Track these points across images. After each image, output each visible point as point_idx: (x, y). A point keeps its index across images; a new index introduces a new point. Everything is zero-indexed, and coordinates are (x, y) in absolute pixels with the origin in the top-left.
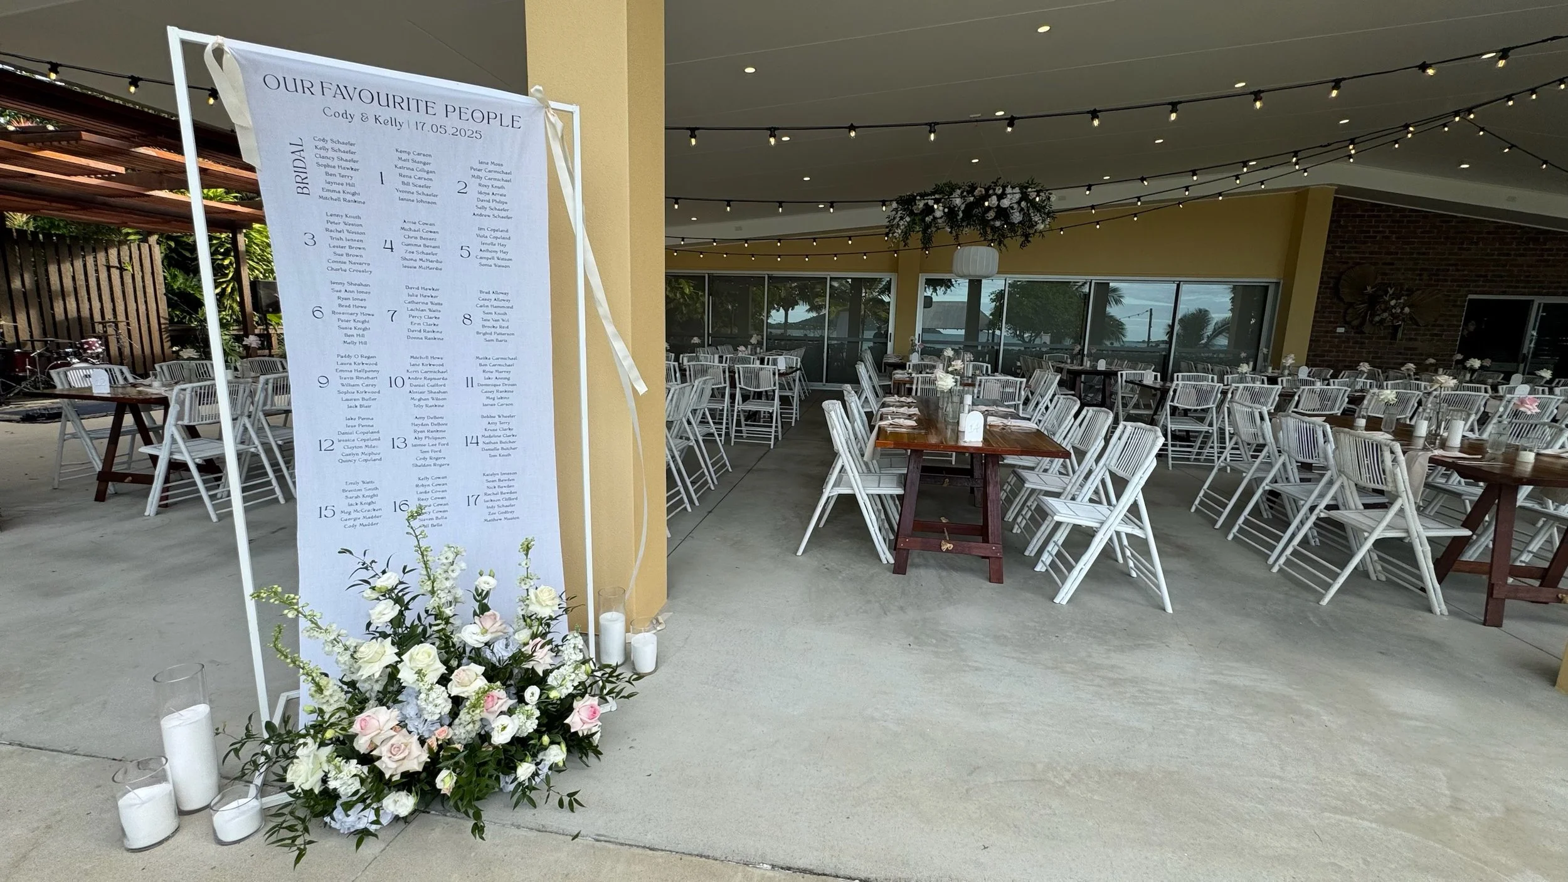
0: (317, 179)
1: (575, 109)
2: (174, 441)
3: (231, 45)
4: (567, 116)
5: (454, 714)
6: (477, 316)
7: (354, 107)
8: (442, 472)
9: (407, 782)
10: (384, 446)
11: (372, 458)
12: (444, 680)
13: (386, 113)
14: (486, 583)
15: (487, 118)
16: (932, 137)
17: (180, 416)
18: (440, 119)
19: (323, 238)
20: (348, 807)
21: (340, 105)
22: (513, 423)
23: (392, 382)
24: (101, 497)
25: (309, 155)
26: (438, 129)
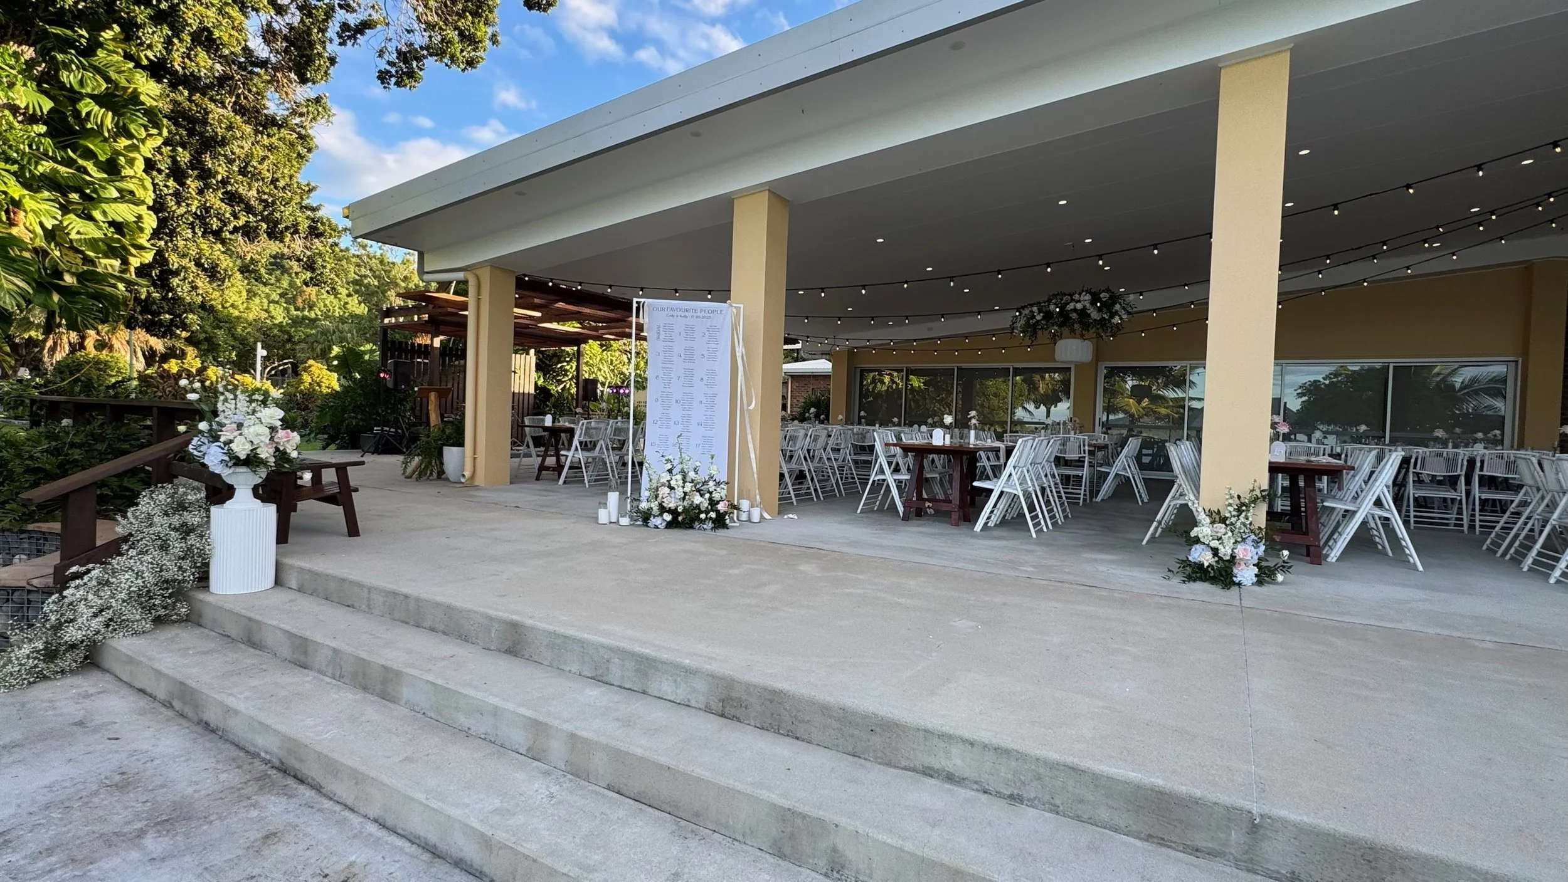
0: (662, 336)
1: (742, 306)
2: (577, 449)
3: (647, 301)
4: (738, 309)
5: (684, 499)
6: (705, 378)
7: (675, 313)
8: (689, 434)
9: (670, 511)
10: (672, 423)
11: (668, 427)
12: (683, 487)
13: (683, 314)
14: (698, 464)
15: (713, 312)
16: (952, 284)
17: (580, 437)
18: (699, 314)
19: (662, 354)
20: (654, 516)
21: (671, 313)
22: (714, 418)
23: (677, 401)
24: (538, 479)
25: (661, 329)
26: (697, 317)
